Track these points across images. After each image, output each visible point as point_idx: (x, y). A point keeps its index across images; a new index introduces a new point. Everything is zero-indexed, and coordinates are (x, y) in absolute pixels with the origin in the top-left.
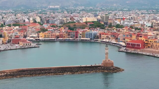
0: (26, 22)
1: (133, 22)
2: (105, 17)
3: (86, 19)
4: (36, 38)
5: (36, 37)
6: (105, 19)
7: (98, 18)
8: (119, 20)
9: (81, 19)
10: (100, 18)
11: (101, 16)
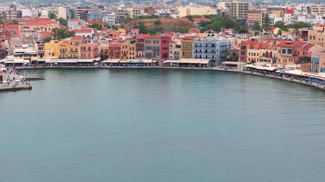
0: (23, 15)
1: (321, 17)
2: (237, 7)
3: (188, 11)
4: (33, 58)
5: (35, 55)
6: (237, 10)
7: (219, 8)
8: (279, 12)
9: (173, 11)
10: (225, 8)
11: (226, 4)
